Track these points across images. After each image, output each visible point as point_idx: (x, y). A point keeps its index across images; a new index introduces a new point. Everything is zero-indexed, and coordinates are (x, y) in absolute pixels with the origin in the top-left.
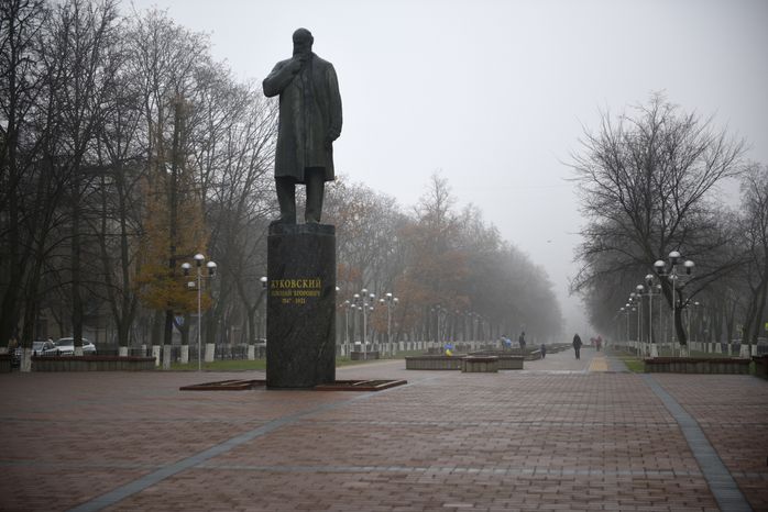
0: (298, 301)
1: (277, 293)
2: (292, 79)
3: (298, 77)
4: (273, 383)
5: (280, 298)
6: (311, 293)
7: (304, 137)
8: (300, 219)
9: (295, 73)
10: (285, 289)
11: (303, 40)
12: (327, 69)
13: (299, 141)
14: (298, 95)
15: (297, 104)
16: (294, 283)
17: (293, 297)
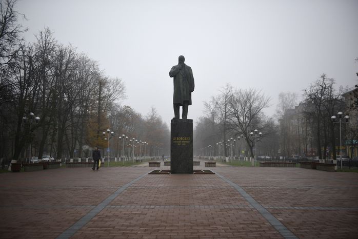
0: (183, 144)
1: (176, 142)
2: (179, 72)
3: (181, 71)
4: (173, 171)
5: (177, 143)
6: (187, 142)
7: (183, 91)
8: (181, 118)
9: (180, 70)
10: (178, 140)
11: (182, 59)
12: (189, 68)
13: (182, 92)
14: (181, 77)
15: (181, 80)
16: (182, 139)
17: (181, 143)
